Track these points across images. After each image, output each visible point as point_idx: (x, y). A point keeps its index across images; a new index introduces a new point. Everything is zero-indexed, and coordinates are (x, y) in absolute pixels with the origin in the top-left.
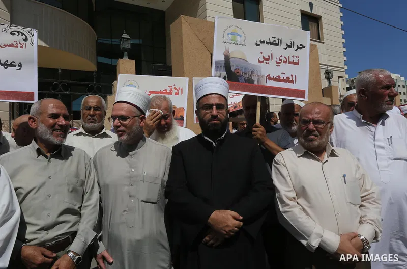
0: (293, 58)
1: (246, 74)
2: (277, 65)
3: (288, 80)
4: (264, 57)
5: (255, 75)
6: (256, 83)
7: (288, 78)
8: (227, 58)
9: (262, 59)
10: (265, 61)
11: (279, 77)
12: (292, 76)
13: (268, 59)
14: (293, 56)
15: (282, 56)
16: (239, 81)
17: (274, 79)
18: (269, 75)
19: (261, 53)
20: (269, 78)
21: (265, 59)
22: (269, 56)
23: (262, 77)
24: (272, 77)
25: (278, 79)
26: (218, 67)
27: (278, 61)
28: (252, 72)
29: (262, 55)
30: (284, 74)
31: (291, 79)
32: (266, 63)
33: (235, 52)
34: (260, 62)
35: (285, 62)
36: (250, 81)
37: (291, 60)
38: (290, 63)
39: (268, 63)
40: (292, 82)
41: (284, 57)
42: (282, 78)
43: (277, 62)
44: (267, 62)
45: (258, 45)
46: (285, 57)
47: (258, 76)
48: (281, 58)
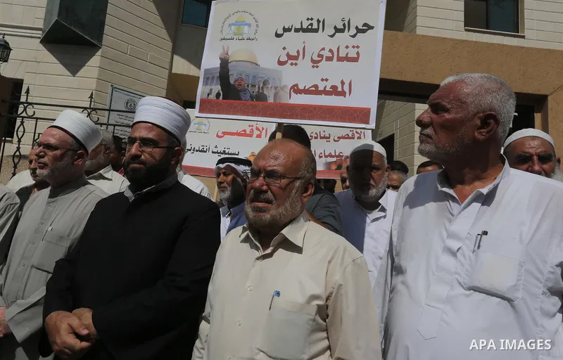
0: (347, 51)
1: (254, 86)
2: (313, 67)
3: (334, 91)
4: (288, 55)
5: (270, 86)
6: (271, 100)
7: (334, 88)
8: (225, 63)
9: (284, 58)
10: (290, 62)
11: (316, 86)
12: (343, 83)
13: (296, 58)
14: (347, 47)
15: (323, 49)
16: (240, 99)
17: (306, 91)
18: (296, 85)
19: (284, 48)
20: (296, 89)
21: (289, 57)
22: (298, 52)
23: (283, 88)
24: (301, 87)
25: (315, 91)
26: (208, 78)
27: (316, 58)
28: (265, 83)
29: (286, 51)
30: (327, 80)
31: (340, 89)
32: (292, 64)
33: (238, 52)
34: (281, 63)
35: (329, 59)
36: (261, 97)
37: (342, 54)
38: (340, 59)
39: (296, 64)
40: (343, 94)
41: (327, 50)
42: (321, 88)
43: (313, 61)
44: (294, 62)
45: (278, 35)
46: (331, 51)
47: (276, 88)
48: (322, 53)
